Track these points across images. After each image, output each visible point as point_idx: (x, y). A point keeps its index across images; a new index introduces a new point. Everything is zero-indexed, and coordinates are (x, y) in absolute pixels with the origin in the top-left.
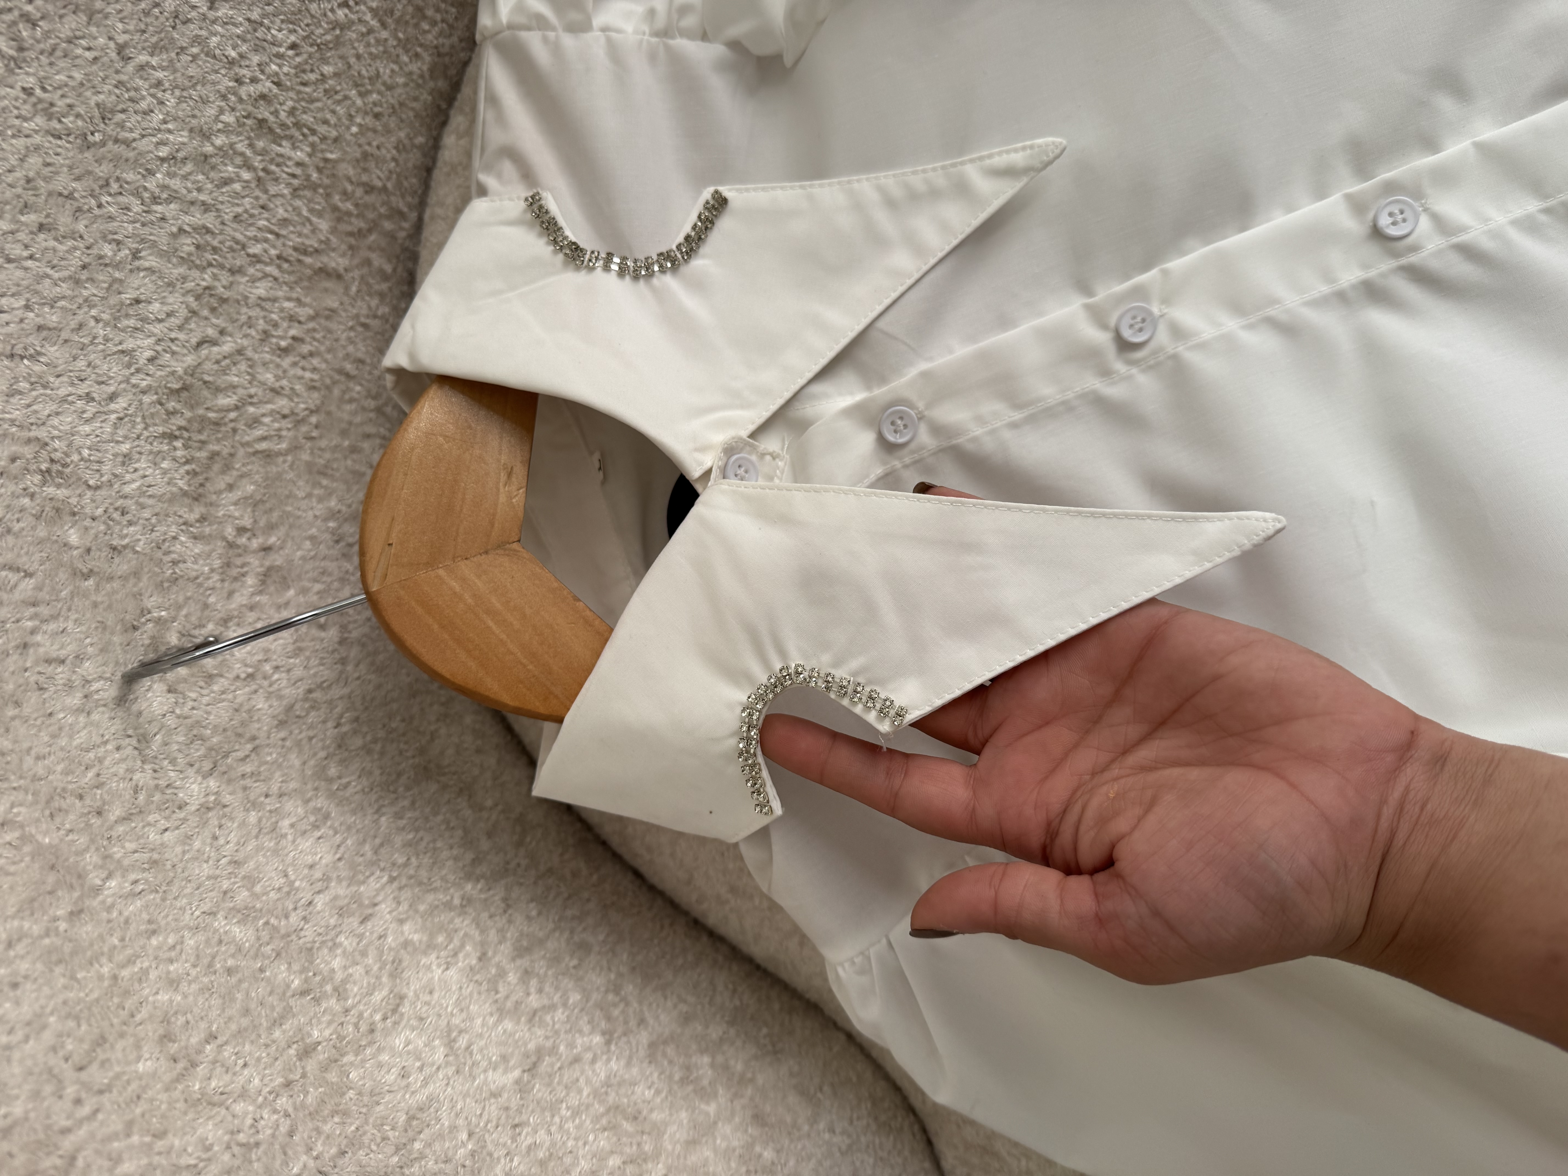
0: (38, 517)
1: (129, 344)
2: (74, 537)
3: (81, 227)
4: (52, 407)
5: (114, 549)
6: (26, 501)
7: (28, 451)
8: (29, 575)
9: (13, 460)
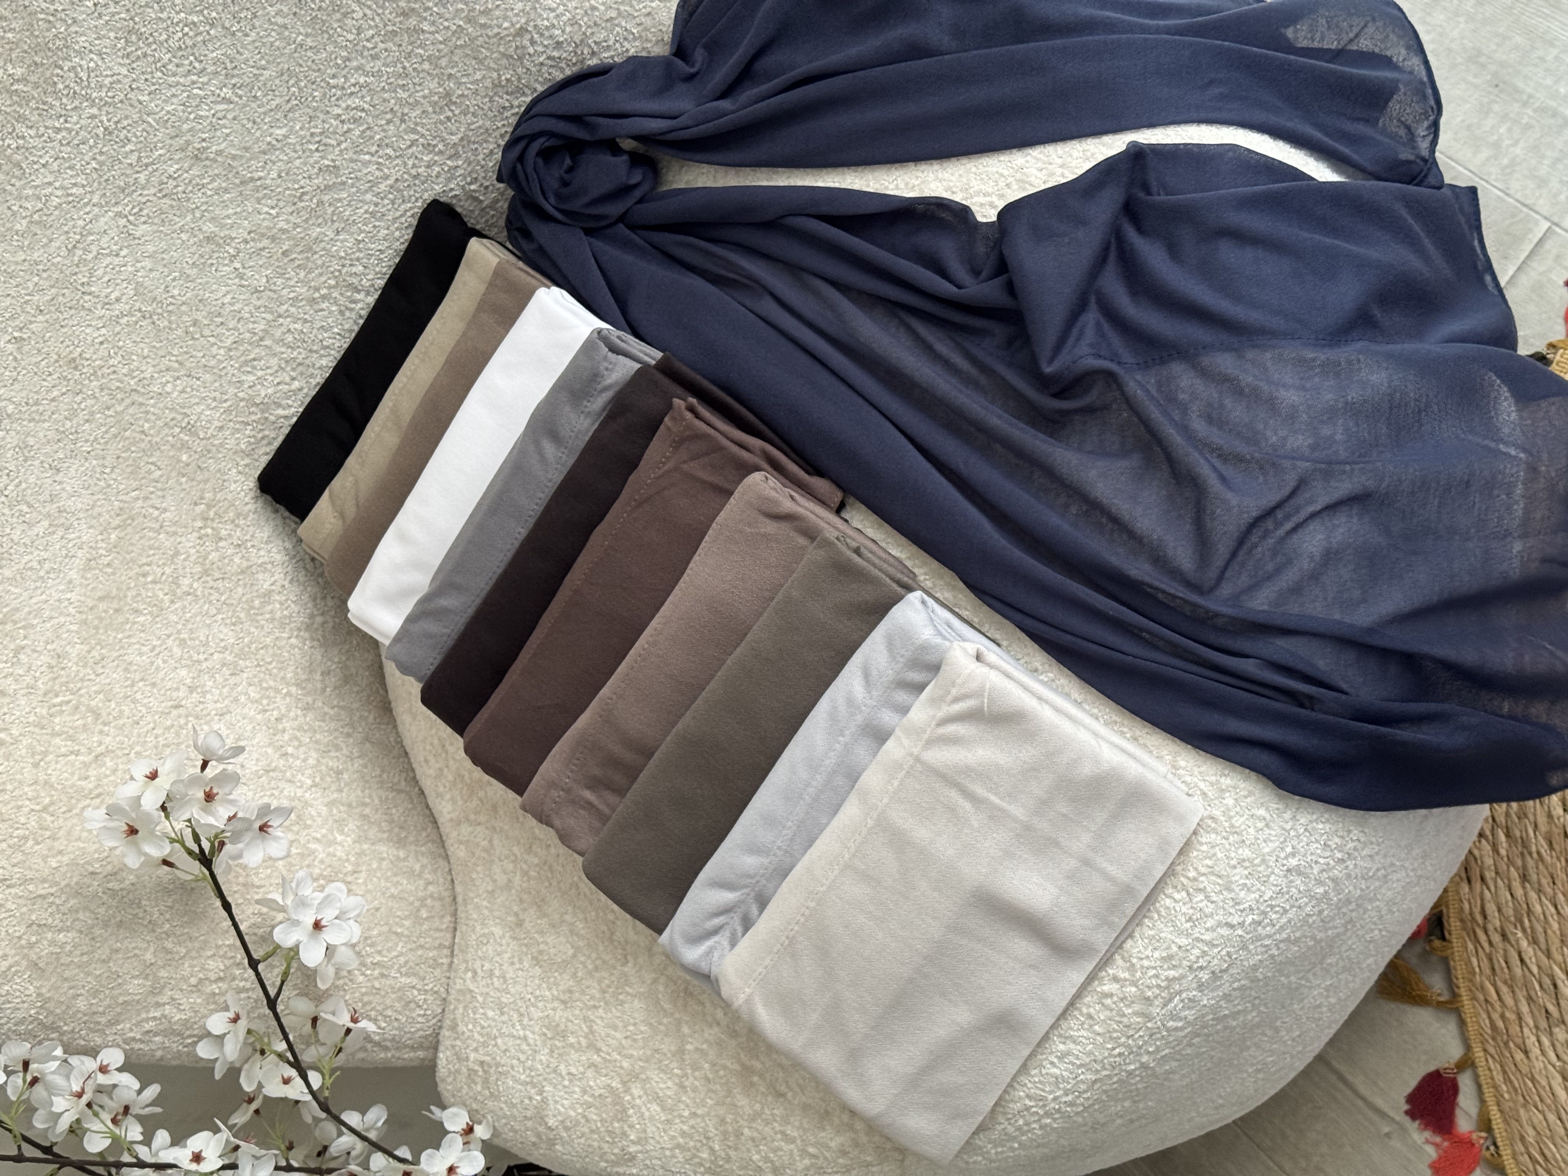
0: (172, 446)
1: (244, 378)
2: (184, 458)
3: (239, 326)
4: (197, 400)
5: (199, 467)
6: (170, 438)
7: (179, 417)
8: (160, 469)
9: (172, 419)
